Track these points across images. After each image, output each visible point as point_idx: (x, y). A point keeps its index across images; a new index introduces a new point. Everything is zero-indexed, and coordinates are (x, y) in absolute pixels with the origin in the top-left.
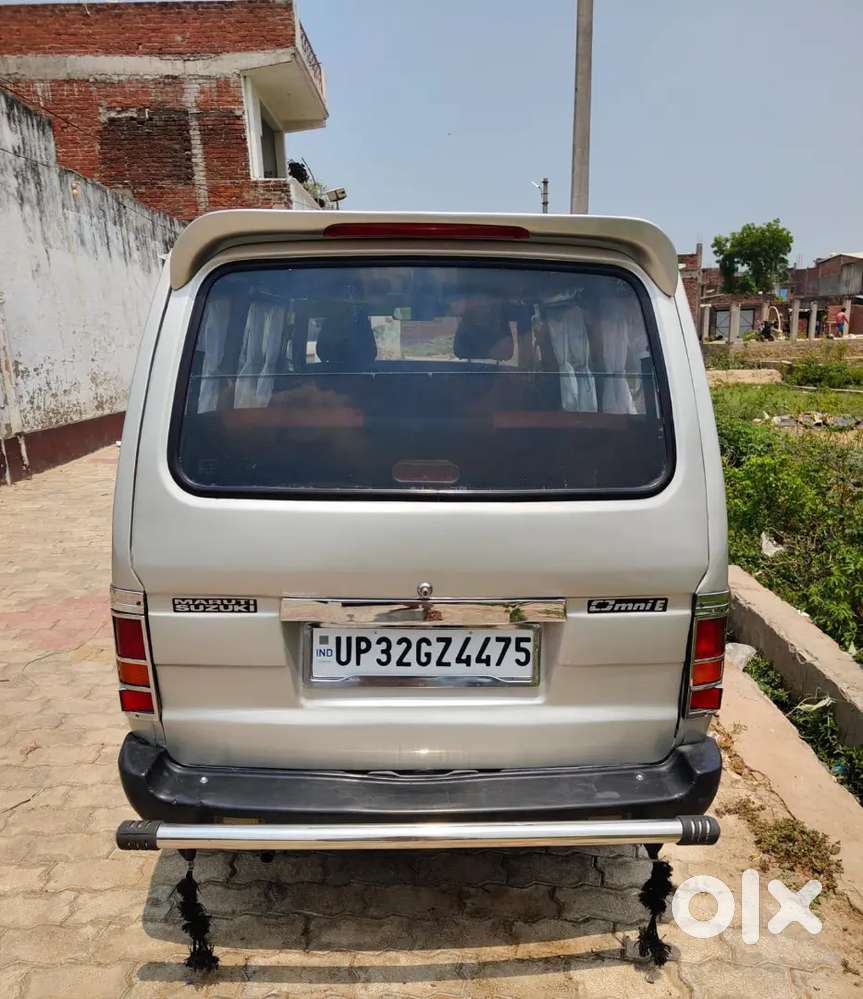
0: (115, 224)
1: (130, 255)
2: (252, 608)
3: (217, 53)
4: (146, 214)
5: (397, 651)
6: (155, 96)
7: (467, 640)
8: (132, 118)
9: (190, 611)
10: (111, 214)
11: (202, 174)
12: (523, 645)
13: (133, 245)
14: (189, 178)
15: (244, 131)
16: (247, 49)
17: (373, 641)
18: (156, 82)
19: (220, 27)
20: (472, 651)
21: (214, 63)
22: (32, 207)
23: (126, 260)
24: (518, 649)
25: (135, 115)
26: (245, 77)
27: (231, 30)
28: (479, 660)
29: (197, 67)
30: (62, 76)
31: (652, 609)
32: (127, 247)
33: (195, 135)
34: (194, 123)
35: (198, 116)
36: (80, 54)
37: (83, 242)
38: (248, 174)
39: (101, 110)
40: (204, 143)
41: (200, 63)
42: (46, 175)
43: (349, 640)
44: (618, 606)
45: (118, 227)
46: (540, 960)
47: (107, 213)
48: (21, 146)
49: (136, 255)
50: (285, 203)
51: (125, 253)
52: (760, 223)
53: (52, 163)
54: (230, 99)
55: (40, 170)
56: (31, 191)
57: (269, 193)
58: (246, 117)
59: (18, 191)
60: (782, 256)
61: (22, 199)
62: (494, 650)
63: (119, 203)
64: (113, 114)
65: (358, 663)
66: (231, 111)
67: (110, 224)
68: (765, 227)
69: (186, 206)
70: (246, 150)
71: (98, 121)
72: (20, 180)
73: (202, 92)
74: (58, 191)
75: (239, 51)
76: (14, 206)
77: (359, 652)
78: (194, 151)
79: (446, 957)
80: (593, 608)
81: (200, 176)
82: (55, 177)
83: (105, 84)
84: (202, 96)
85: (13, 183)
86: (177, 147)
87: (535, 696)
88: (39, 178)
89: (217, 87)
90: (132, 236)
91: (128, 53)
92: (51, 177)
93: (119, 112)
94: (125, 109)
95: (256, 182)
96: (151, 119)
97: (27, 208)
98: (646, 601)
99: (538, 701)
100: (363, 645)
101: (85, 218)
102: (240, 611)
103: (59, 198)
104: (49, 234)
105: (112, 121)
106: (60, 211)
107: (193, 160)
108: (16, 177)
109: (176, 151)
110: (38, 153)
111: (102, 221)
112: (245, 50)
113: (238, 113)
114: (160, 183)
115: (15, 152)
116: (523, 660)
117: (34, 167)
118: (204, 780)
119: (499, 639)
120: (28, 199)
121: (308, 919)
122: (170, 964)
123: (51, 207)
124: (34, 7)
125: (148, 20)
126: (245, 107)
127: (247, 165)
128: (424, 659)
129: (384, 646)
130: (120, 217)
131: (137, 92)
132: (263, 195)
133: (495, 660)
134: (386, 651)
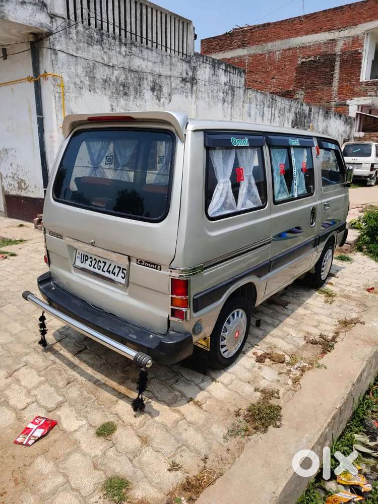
0: (269, 107)
1: (274, 119)
2: (62, 238)
3: (356, 25)
4: (287, 102)
5: (94, 262)
6: (323, 49)
7: (110, 265)
8: (311, 61)
9: (52, 235)
10: (267, 104)
11: (337, 81)
12: (124, 271)
13: (277, 115)
14: (330, 83)
15: (361, 59)
16: (371, 20)
17: (89, 257)
18: (325, 43)
19: (360, 13)
20: (111, 269)
21: (353, 30)
22: (228, 104)
23: (271, 122)
24: (123, 272)
25: (312, 59)
26: (368, 34)
27: (365, 13)
28: (112, 273)
29: (345, 33)
30: (287, 47)
31: (156, 269)
32: (273, 117)
33: (338, 64)
34: (338, 59)
35: (341, 56)
36: (295, 37)
37: (250, 116)
38: (359, 79)
39: (299, 59)
40: (341, 67)
41: (346, 32)
42: (238, 92)
43: (84, 255)
44: (146, 264)
45: (270, 109)
47: (266, 103)
48: (229, 82)
49: (277, 119)
50: (375, 91)
51: (271, 119)
53: (242, 86)
54: (357, 46)
55: (235, 90)
56: (230, 97)
57: (368, 87)
58: (364, 53)
59: (223, 98)
61: (224, 101)
62: (117, 270)
63: (273, 99)
64: (304, 60)
65: (85, 264)
66: (357, 51)
67: (266, 108)
69: (326, 96)
70: (360, 68)
71: (297, 64)
72: (225, 94)
73: (344, 44)
74: (242, 96)
75: (368, 22)
76: (220, 105)
77: (86, 260)
78: (336, 71)
80: (138, 263)
81: (336, 83)
82: (242, 91)
83: (303, 48)
84: (344, 46)
85: (222, 95)
86: (328, 70)
87: (126, 292)
88: (234, 93)
89: (353, 41)
90: (277, 112)
91: (315, 33)
92: (240, 92)
93: (306, 59)
94: (309, 57)
95: (362, 83)
96: (319, 60)
97: (226, 104)
98: (154, 264)
99: (126, 294)
100: (87, 258)
101: (253, 106)
102: (59, 238)
103: (242, 100)
104: (234, 113)
105: (303, 63)
106: (242, 104)
107: (334, 75)
108: (224, 93)
109: (327, 72)
110: (236, 83)
111: (262, 107)
112: (370, 21)
113: (360, 51)
114: (318, 87)
115: (225, 84)
116: (123, 277)
117: (233, 89)
118: (53, 288)
119: (118, 267)
120: (227, 101)
121: (86, 348)
123: (237, 103)
124: (282, 21)
125: (327, 17)
126: (364, 48)
127: (359, 75)
128: (99, 268)
129: (91, 260)
130: (272, 104)
131: (316, 49)
132: (364, 88)
133: (116, 274)
134: (91, 262)
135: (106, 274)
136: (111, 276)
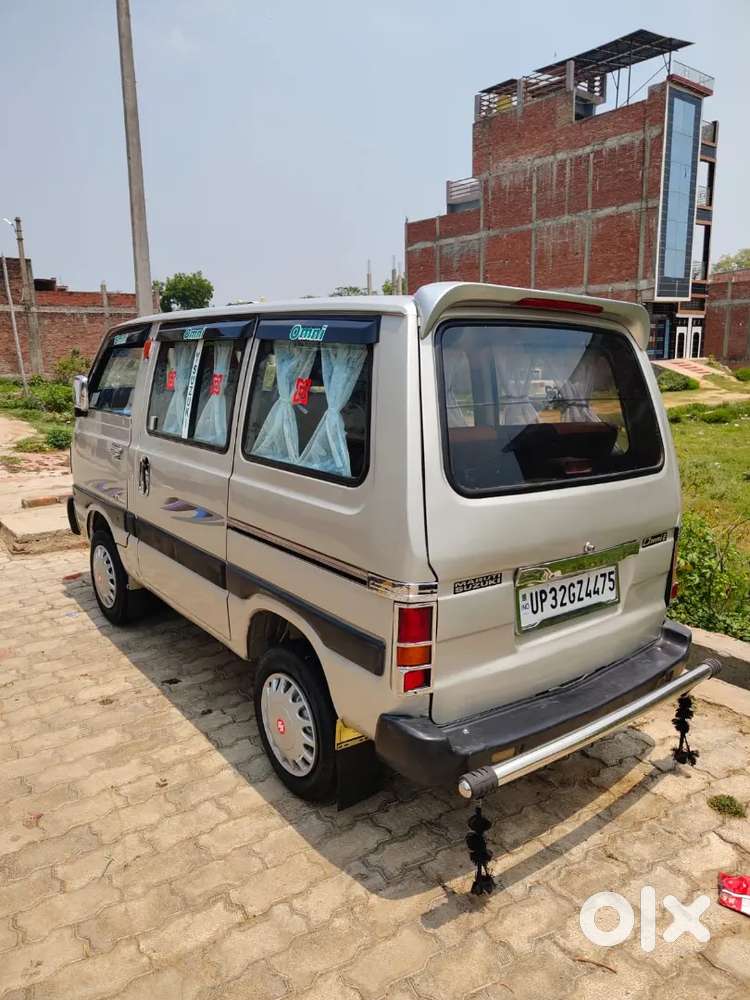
2: (499, 581)
5: (559, 596)
7: (589, 580)
9: (464, 591)
12: (611, 576)
17: (548, 591)
20: (591, 587)
24: (609, 580)
28: (595, 593)
31: (662, 540)
43: (536, 593)
44: (652, 541)
46: (630, 792)
52: (189, 272)
60: (206, 300)
62: (600, 583)
65: (542, 610)
68: (191, 276)
77: (543, 601)
79: (586, 814)
80: (644, 544)
98: (660, 536)
99: (620, 612)
100: (544, 597)
102: (492, 585)
116: (612, 587)
118: (466, 731)
119: (602, 576)
122: (437, 909)
128: (572, 599)
129: (553, 594)
133: (600, 591)
134: (555, 598)
135: (587, 602)
136: (595, 599)
